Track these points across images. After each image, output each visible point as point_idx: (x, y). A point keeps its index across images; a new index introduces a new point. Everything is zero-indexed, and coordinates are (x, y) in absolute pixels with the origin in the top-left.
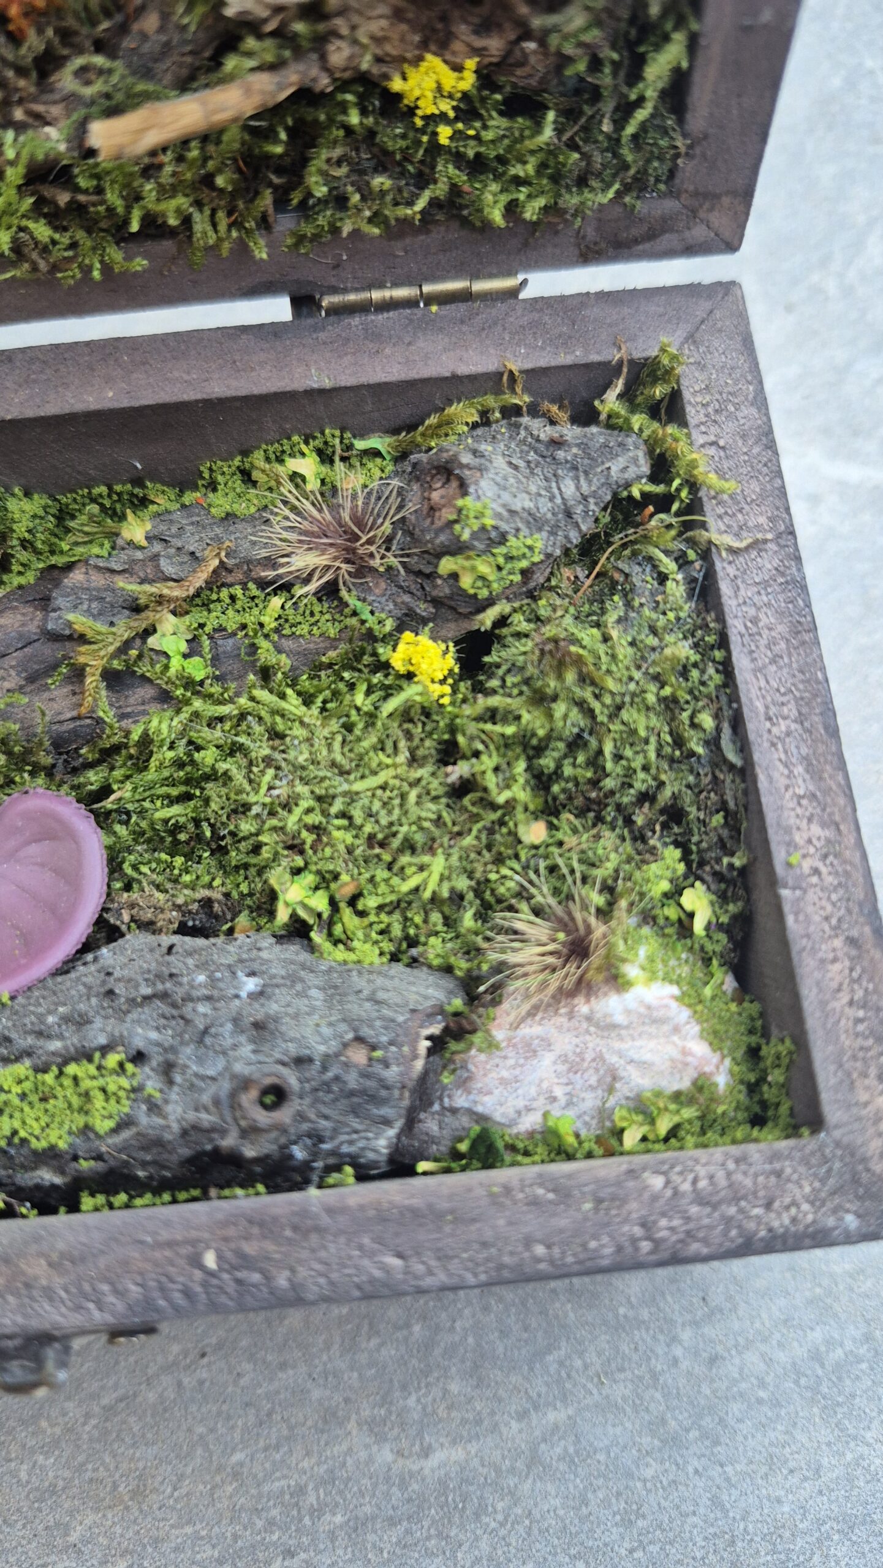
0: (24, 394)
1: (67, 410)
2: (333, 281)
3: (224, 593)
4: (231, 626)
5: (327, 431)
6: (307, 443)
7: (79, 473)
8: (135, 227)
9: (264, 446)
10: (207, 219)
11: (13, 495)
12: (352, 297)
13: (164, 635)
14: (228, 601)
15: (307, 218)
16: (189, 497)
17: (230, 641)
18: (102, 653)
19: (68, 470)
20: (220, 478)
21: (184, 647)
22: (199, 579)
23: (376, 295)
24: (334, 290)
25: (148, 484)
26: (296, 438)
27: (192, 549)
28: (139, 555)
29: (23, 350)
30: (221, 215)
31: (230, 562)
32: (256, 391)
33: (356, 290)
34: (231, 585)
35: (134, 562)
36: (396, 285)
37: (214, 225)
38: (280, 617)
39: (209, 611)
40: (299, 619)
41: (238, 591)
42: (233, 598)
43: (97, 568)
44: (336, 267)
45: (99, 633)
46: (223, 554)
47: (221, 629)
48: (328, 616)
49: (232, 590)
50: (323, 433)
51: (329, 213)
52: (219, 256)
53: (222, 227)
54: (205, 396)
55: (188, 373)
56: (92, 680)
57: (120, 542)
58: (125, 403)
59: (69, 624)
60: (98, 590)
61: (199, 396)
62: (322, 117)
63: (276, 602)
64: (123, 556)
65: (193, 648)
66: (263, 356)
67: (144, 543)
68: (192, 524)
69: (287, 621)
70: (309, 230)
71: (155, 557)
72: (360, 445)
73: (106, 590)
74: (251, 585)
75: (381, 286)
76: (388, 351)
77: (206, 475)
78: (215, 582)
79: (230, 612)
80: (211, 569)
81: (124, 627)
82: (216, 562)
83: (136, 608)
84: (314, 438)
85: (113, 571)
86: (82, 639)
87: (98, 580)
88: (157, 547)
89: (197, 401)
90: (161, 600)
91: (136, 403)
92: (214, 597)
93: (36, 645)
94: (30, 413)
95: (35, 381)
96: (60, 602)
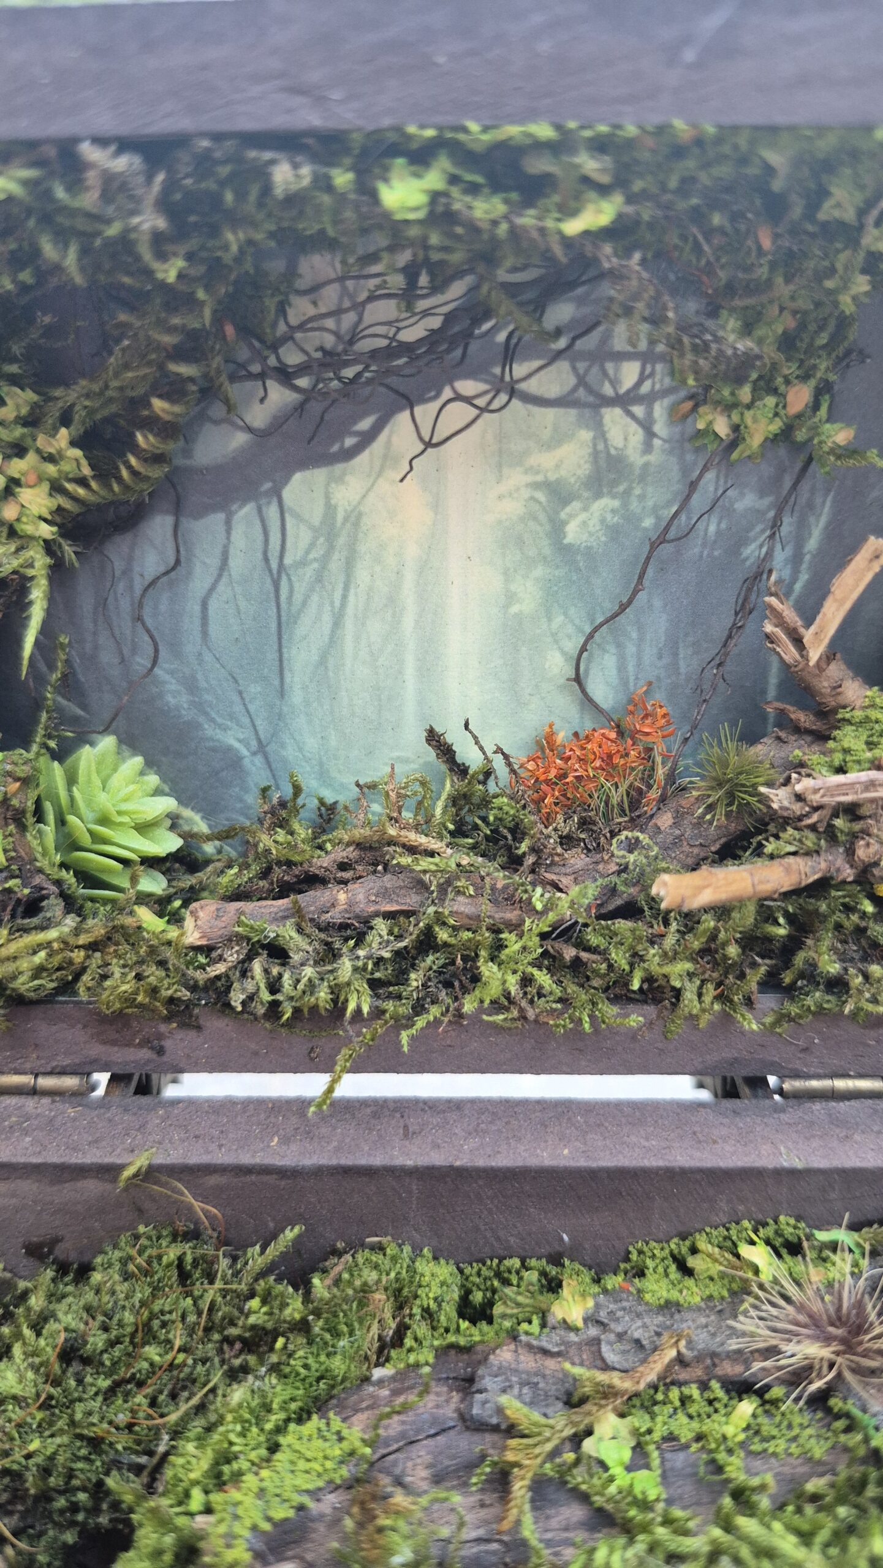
0: (473, 1142)
1: (519, 1163)
2: (798, 1065)
3: (674, 1394)
4: (686, 1435)
5: (782, 1218)
6: (756, 1231)
7: (498, 1239)
8: (636, 985)
9: (708, 1229)
10: (695, 990)
11: (423, 1256)
12: (815, 1084)
13: (601, 1439)
14: (677, 1403)
15: (792, 999)
16: (613, 1281)
17: (681, 1456)
18: (537, 1451)
19: (489, 1234)
20: (650, 1263)
21: (627, 1455)
22: (651, 1373)
23: (840, 1084)
24: (797, 1075)
25: (567, 1262)
26: (746, 1223)
27: (636, 1335)
28: (573, 1337)
29: (473, 1102)
30: (710, 986)
31: (688, 1354)
32: (723, 1164)
33: (819, 1077)
34: (685, 1383)
35: (568, 1344)
36: (861, 1076)
37: (700, 995)
38: (748, 1428)
39: (653, 1416)
40: (775, 1432)
41: (694, 1391)
42: (684, 1400)
43: (530, 1347)
44: (805, 1050)
45: (535, 1424)
46: (683, 1343)
47: (671, 1438)
48: (809, 1431)
49: (686, 1391)
50: (776, 1222)
51: (818, 994)
52: (696, 1027)
53: (708, 999)
54: (667, 1164)
55: (647, 1139)
56: (520, 1488)
57: (551, 1320)
58: (582, 1163)
59: (500, 1410)
60: (528, 1373)
61: (661, 1163)
62: (823, 907)
63: (747, 1407)
64: (556, 1338)
65: (639, 1458)
66: (724, 1131)
67: (580, 1324)
68: (624, 1309)
69: (757, 1433)
70: (794, 1010)
71: (596, 1342)
72: (822, 1236)
73: (536, 1374)
74: (715, 1385)
75: (845, 1076)
76: (857, 1137)
77: (634, 1256)
78: (666, 1381)
79: (682, 1418)
80: (666, 1360)
81: (561, 1423)
82: (673, 1353)
83: (573, 1401)
84: (765, 1225)
85: (545, 1352)
86: (511, 1430)
87: (528, 1362)
88: (593, 1331)
89: (659, 1169)
90: (607, 1393)
91: (594, 1165)
92: (660, 1397)
93: (452, 1433)
94: (481, 1163)
95: (485, 1132)
96: (488, 1382)
